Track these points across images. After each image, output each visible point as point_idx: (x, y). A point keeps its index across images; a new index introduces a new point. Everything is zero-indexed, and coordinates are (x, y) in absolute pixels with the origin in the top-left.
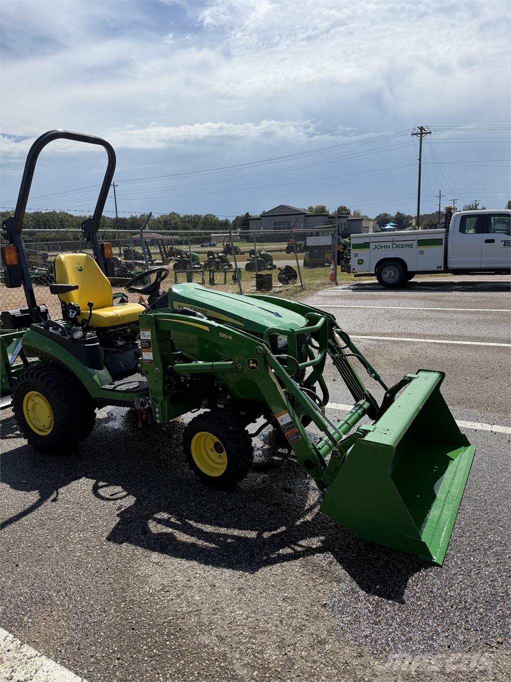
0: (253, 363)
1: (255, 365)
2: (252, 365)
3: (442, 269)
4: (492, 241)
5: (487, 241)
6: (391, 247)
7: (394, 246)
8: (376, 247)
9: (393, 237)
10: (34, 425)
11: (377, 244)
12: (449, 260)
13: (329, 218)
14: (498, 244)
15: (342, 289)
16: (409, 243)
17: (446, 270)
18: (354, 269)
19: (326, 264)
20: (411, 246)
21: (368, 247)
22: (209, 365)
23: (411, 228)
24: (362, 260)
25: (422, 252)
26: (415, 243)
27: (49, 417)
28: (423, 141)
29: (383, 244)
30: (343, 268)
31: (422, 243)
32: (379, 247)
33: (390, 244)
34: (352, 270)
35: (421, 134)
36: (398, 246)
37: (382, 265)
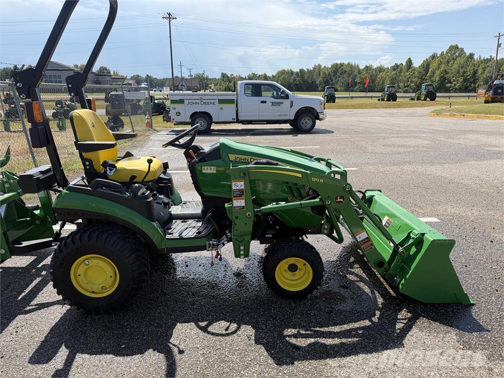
0: (340, 199)
1: (342, 200)
2: (339, 200)
3: (236, 121)
4: (265, 102)
5: (262, 102)
6: (200, 104)
7: (202, 103)
8: (189, 103)
9: (201, 96)
10: (86, 290)
11: (190, 101)
12: (239, 114)
13: (96, 75)
14: (269, 104)
15: (167, 134)
16: (213, 101)
17: (238, 121)
18: (173, 119)
19: (123, 114)
20: (214, 103)
21: (183, 102)
22: (299, 204)
23: (211, 90)
24: (179, 113)
25: (222, 108)
26: (217, 102)
27: (111, 277)
28: (171, 24)
29: (194, 101)
30: (165, 118)
31: (221, 101)
32: (191, 103)
33: (199, 101)
34: (172, 120)
35: (170, 18)
36: (205, 103)
37: (195, 116)
